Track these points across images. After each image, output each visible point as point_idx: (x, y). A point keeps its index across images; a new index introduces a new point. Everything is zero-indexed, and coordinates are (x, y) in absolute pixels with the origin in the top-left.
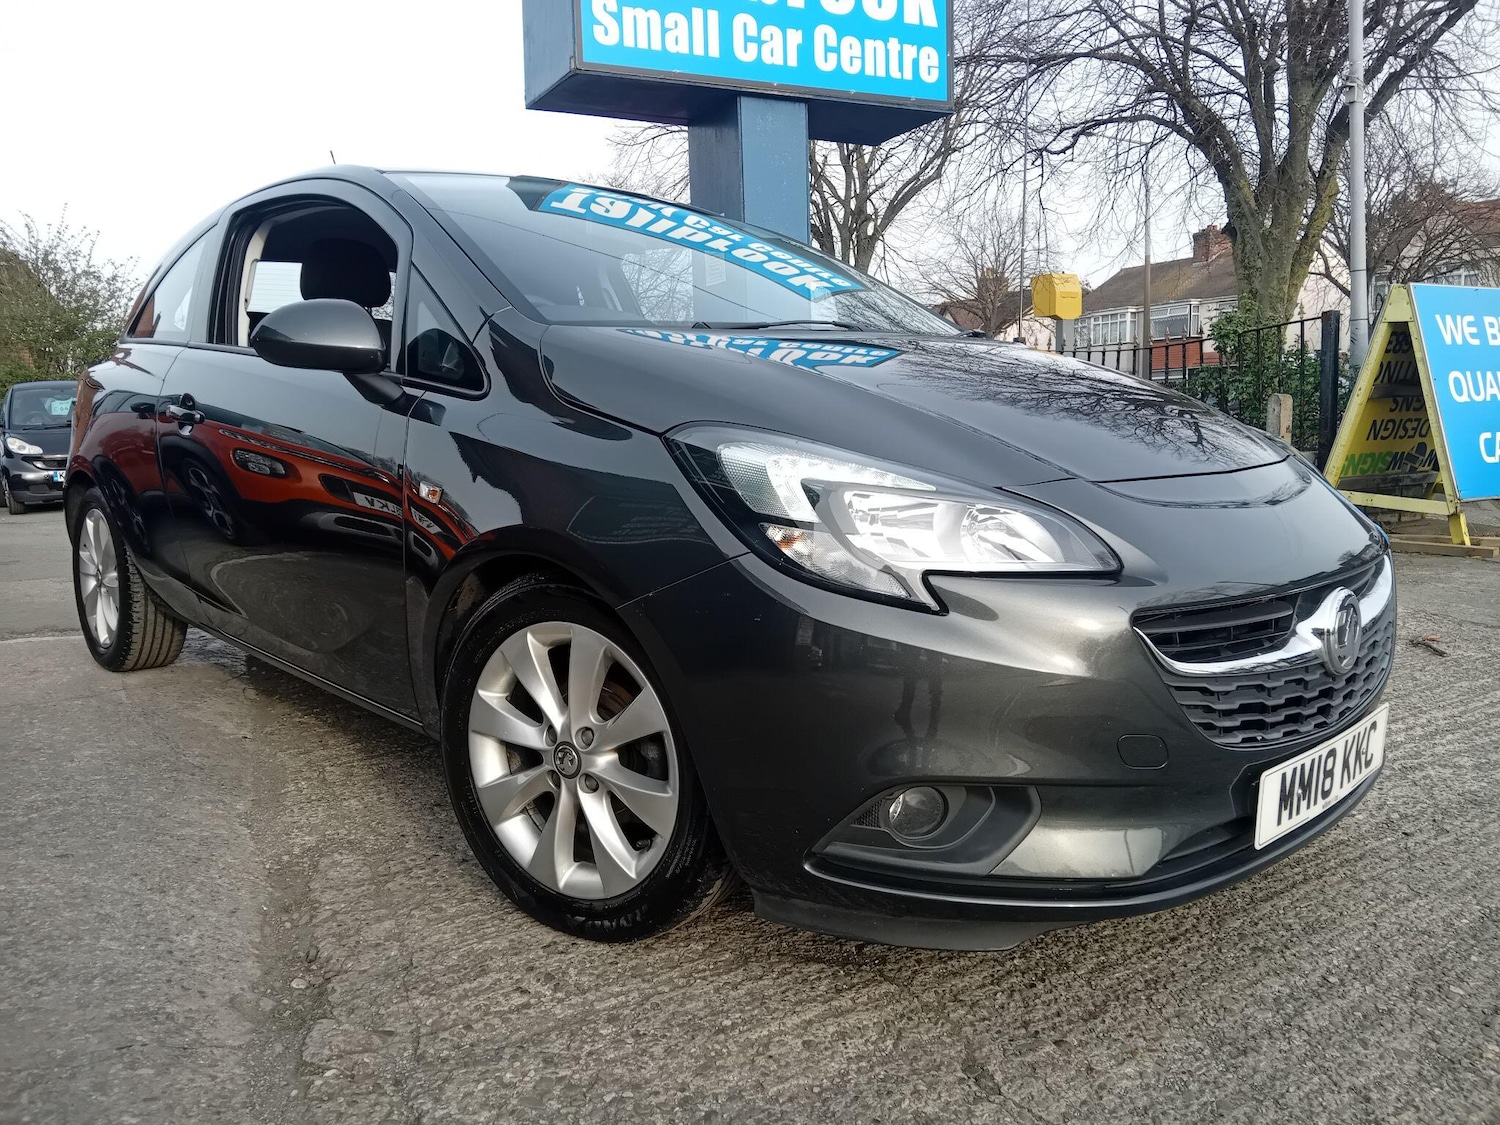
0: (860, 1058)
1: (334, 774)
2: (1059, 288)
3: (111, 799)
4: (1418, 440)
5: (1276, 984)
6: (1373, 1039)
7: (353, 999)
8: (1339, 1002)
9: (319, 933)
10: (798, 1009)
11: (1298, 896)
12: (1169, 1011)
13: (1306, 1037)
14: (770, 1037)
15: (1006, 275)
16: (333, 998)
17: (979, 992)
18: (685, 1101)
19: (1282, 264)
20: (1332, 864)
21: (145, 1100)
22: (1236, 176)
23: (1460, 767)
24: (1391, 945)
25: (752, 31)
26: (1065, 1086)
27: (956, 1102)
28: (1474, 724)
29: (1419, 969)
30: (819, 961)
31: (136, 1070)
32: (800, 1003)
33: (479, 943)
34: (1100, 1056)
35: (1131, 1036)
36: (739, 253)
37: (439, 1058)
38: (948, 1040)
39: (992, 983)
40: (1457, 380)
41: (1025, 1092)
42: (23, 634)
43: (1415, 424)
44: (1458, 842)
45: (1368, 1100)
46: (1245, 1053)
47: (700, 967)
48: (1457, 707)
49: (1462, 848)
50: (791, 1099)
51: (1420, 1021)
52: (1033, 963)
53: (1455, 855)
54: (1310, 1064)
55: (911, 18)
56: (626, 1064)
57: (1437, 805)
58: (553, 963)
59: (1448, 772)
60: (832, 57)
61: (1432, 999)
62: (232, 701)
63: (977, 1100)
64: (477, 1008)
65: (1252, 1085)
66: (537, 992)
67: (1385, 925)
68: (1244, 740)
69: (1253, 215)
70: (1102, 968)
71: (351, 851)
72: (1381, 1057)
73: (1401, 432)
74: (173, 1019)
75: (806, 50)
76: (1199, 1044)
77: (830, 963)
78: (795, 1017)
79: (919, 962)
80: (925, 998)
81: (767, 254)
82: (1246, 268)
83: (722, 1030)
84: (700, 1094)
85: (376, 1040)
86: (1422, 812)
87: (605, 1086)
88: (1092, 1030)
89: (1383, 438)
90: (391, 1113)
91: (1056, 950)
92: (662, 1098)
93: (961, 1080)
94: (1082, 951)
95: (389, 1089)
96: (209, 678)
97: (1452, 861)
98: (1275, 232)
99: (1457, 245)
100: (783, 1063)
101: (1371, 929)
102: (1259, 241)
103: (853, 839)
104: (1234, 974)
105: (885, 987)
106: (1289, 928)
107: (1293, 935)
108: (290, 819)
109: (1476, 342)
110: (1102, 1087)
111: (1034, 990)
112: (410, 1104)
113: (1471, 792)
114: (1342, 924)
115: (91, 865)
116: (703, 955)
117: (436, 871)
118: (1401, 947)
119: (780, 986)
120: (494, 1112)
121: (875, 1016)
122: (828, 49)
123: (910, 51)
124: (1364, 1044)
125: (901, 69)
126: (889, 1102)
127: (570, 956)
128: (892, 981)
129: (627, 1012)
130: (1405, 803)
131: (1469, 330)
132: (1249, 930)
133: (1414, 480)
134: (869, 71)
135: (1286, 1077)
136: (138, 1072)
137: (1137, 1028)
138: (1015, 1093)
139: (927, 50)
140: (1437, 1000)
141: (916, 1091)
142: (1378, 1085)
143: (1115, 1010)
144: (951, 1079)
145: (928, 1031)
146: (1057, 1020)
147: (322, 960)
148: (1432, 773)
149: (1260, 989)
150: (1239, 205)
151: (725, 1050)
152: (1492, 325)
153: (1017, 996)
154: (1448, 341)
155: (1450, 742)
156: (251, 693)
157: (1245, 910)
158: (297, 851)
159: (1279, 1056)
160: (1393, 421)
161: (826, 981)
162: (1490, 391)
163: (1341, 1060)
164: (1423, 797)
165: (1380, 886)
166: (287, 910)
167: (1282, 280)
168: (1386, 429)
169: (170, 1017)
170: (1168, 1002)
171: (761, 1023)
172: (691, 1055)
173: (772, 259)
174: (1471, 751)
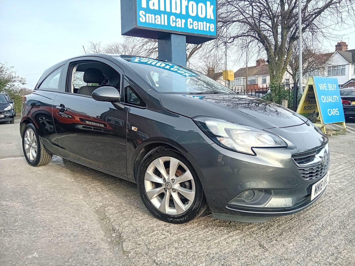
0: (238, 245)
1: (99, 190)
2: (229, 73)
3: (52, 197)
4: (314, 110)
5: (314, 227)
6: (335, 237)
7: (128, 238)
8: (327, 230)
9: (113, 224)
10: (222, 236)
11: (313, 210)
12: (295, 233)
13: (322, 237)
14: (219, 241)
15: (215, 69)
16: (124, 238)
17: (257, 231)
18: (207, 255)
19: (280, 69)
20: (317, 203)
21: (96, 260)
22: (270, 49)
23: (336, 182)
24: (333, 219)
25: (174, 20)
26: (280, 248)
27: (260, 252)
28: (337, 173)
29: (340, 223)
30: (222, 226)
31: (90, 254)
32: (222, 235)
33: (150, 225)
34: (285, 242)
35: (289, 238)
36: (172, 69)
37: (152, 249)
38: (254, 241)
39: (259, 229)
40: (323, 97)
41: (273, 250)
42: (5, 157)
43: (313, 107)
44: (340, 198)
45: (338, 248)
46: (312, 240)
47: (198, 228)
48: (332, 170)
49: (341, 199)
50: (228, 253)
51: (343, 233)
52: (265, 225)
53: (341, 201)
54: (325, 242)
55: (208, 17)
56: (192, 248)
57: (334, 191)
58: (167, 228)
59: (334, 184)
60: (192, 26)
61: (344, 229)
62: (66, 173)
63: (264, 252)
64: (156, 238)
65: (315, 247)
66: (167, 235)
67: (331, 215)
68: (310, 179)
69: (273, 58)
70: (279, 225)
71: (111, 206)
72: (338, 240)
73: (310, 109)
74: (92, 244)
75: (186, 24)
76: (303, 239)
77: (225, 227)
78: (223, 237)
79: (243, 226)
80: (247, 233)
81: (178, 69)
82: (272, 70)
83: (209, 241)
84: (209, 253)
85: (138, 246)
86: (332, 192)
87: (190, 252)
88: (281, 238)
89: (307, 110)
90: (148, 260)
91: (269, 222)
92: (203, 254)
93: (260, 248)
94: (274, 222)
95: (146, 255)
96: (57, 168)
97: (340, 202)
98: (278, 62)
99: (315, 64)
100: (224, 247)
101: (329, 216)
102: (275, 64)
103: (236, 201)
104: (305, 226)
105: (238, 231)
106: (313, 216)
107: (314, 218)
108: (94, 200)
109: (326, 89)
110: (287, 248)
111: (268, 230)
112: (151, 258)
113: (340, 188)
114: (323, 215)
115: (56, 211)
116: (198, 226)
117: (132, 210)
118: (335, 219)
119: (217, 231)
120: (170, 259)
121: (238, 237)
122: (191, 24)
123: (208, 25)
124: (334, 238)
125: (206, 29)
126: (248, 253)
127: (170, 227)
128: (239, 230)
129: (187, 238)
130: (328, 190)
131: (325, 87)
132: (305, 217)
133: (313, 119)
134: (199, 29)
135: (321, 245)
136: (91, 255)
137: (290, 237)
138: (271, 250)
139: (212, 24)
140: (345, 229)
141: (252, 251)
142: (339, 246)
143: (284, 234)
144: (258, 248)
145: (250, 239)
146: (274, 236)
147: (117, 230)
148: (331, 184)
149: (311, 228)
150: (270, 56)
151: (211, 245)
152: (330, 86)
153: (265, 232)
154: (321, 89)
155: (333, 177)
156: (69, 171)
157: (303, 213)
158: (99, 207)
159: (318, 241)
160: (309, 106)
161: (226, 230)
162: (329, 100)
163: (330, 241)
164: (331, 189)
165: (328, 208)
166: (103, 220)
167: (280, 73)
168: (307, 108)
169: (91, 243)
170: (294, 232)
171: (216, 239)
172: (205, 246)
173: (179, 70)
174: (338, 179)
